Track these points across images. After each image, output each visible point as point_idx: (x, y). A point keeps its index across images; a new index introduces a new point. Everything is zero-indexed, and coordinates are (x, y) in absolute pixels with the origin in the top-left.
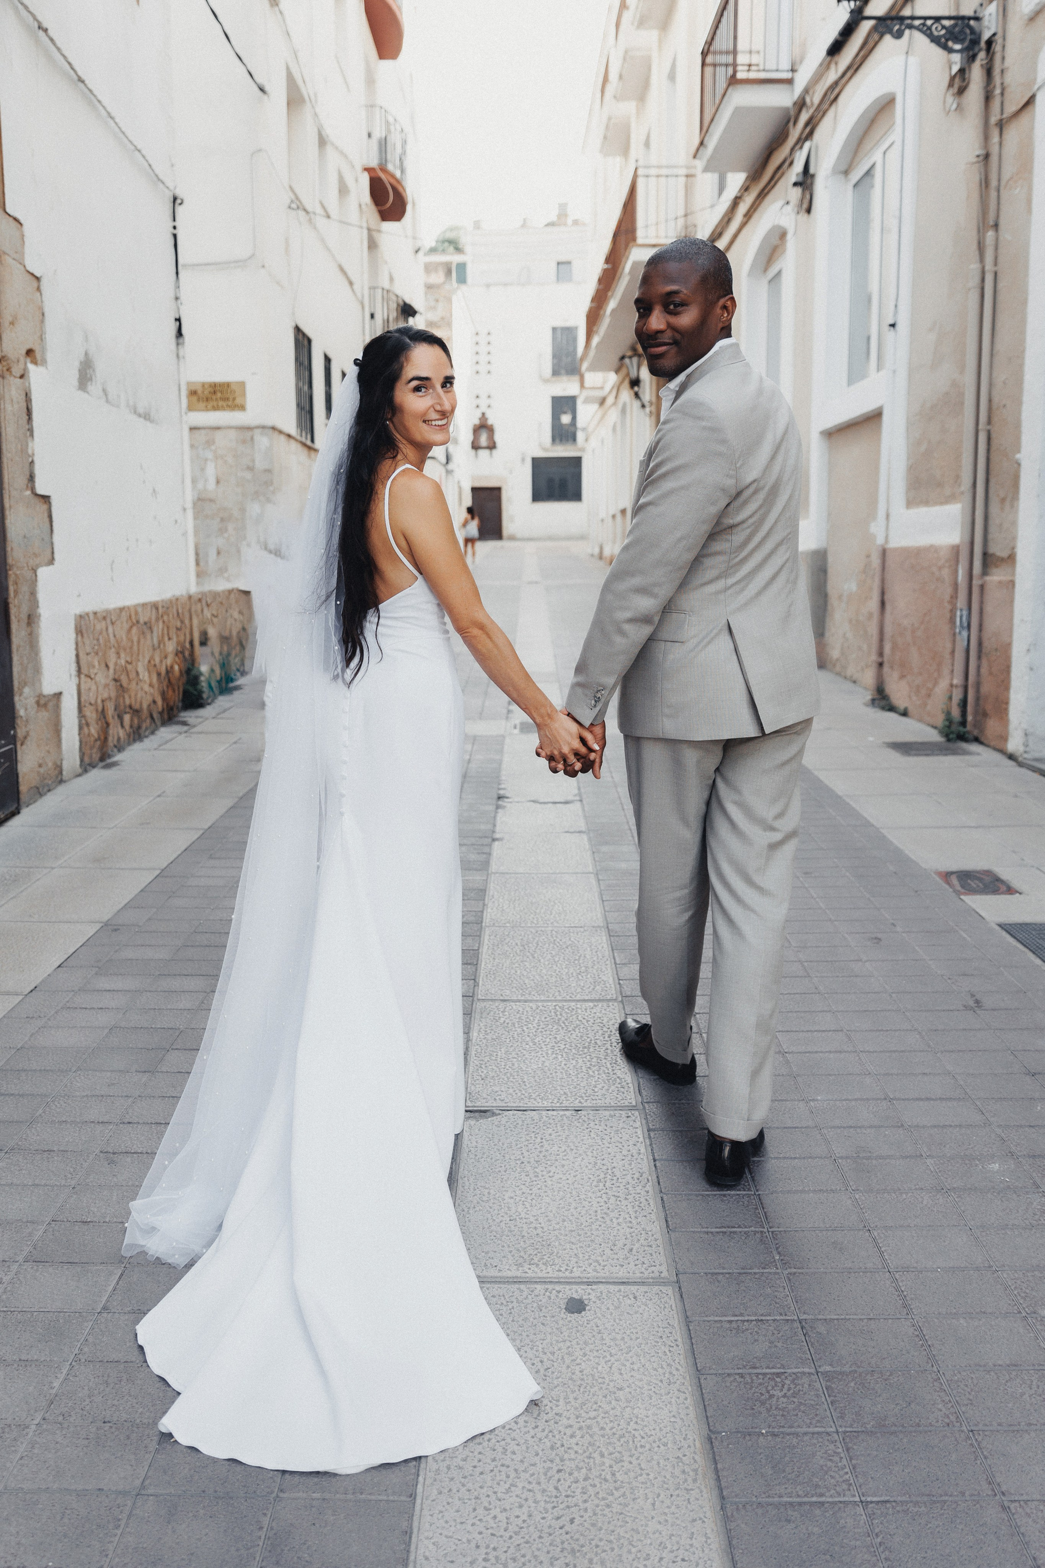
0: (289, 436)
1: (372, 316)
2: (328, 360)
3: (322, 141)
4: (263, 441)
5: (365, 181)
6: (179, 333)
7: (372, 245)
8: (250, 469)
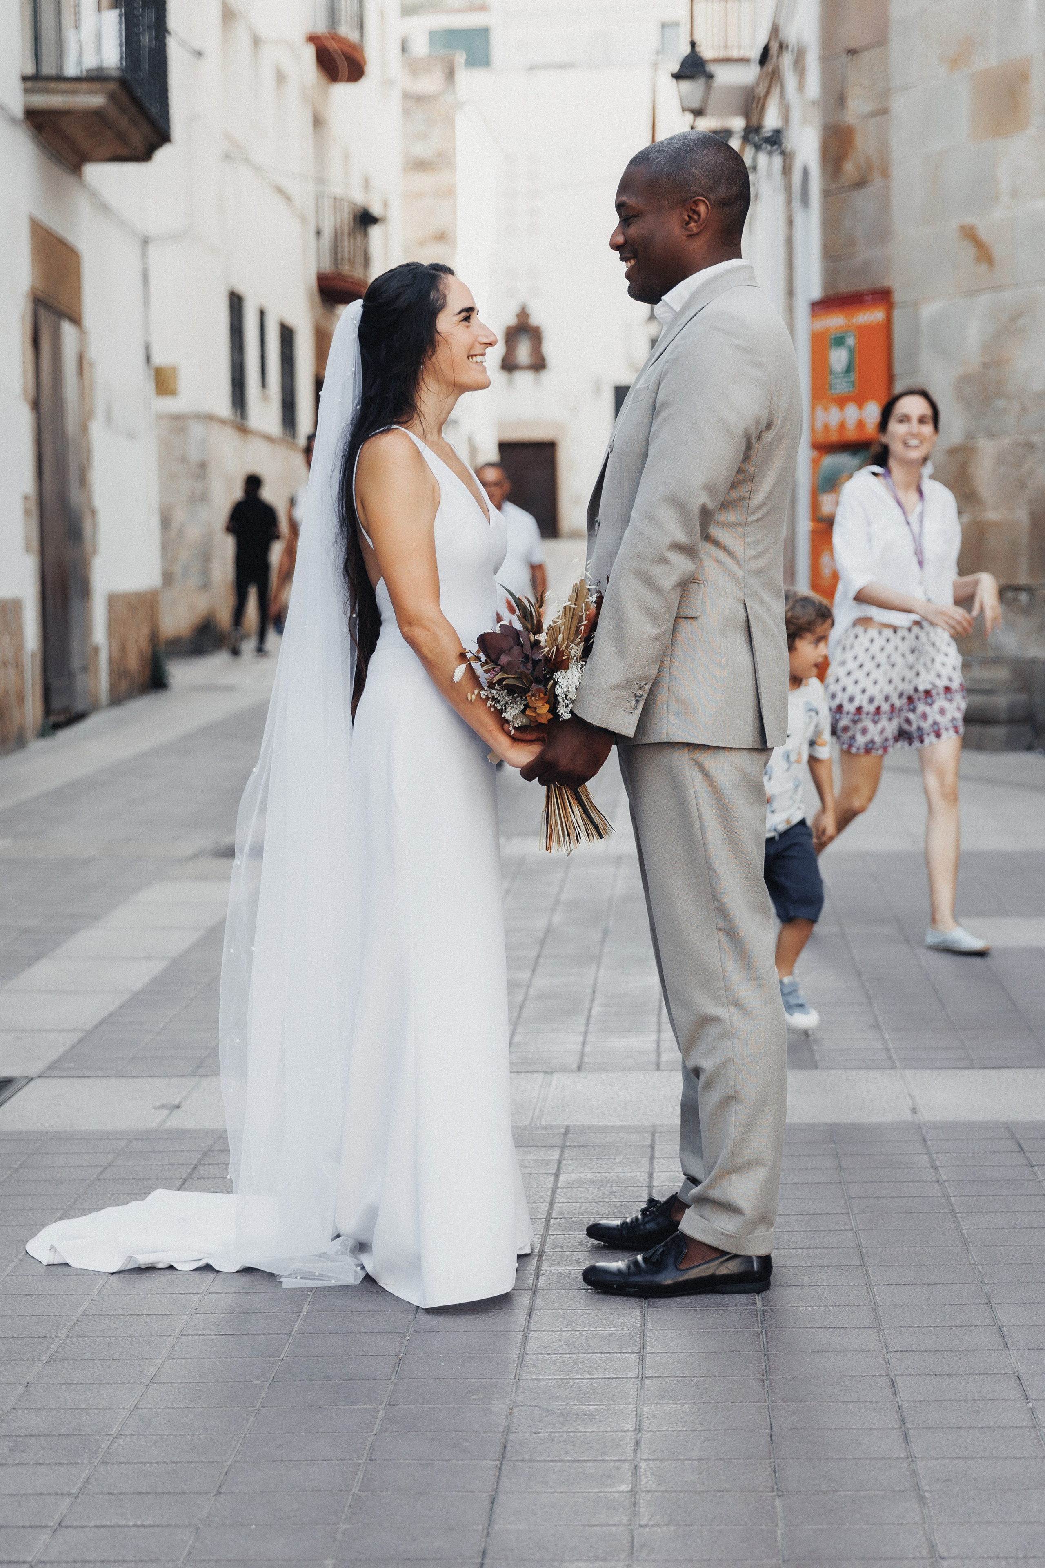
0: (223, 422)
1: (318, 233)
2: (262, 313)
3: (257, 42)
4: (197, 430)
5: (309, 52)
6: (148, 359)
7: (318, 122)
8: (184, 460)
